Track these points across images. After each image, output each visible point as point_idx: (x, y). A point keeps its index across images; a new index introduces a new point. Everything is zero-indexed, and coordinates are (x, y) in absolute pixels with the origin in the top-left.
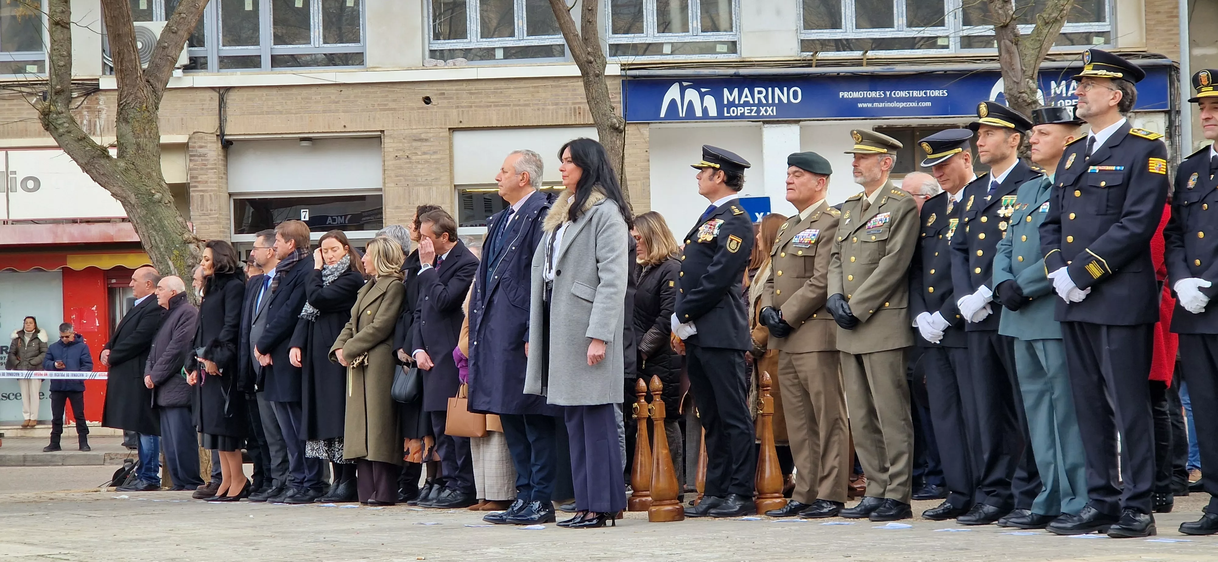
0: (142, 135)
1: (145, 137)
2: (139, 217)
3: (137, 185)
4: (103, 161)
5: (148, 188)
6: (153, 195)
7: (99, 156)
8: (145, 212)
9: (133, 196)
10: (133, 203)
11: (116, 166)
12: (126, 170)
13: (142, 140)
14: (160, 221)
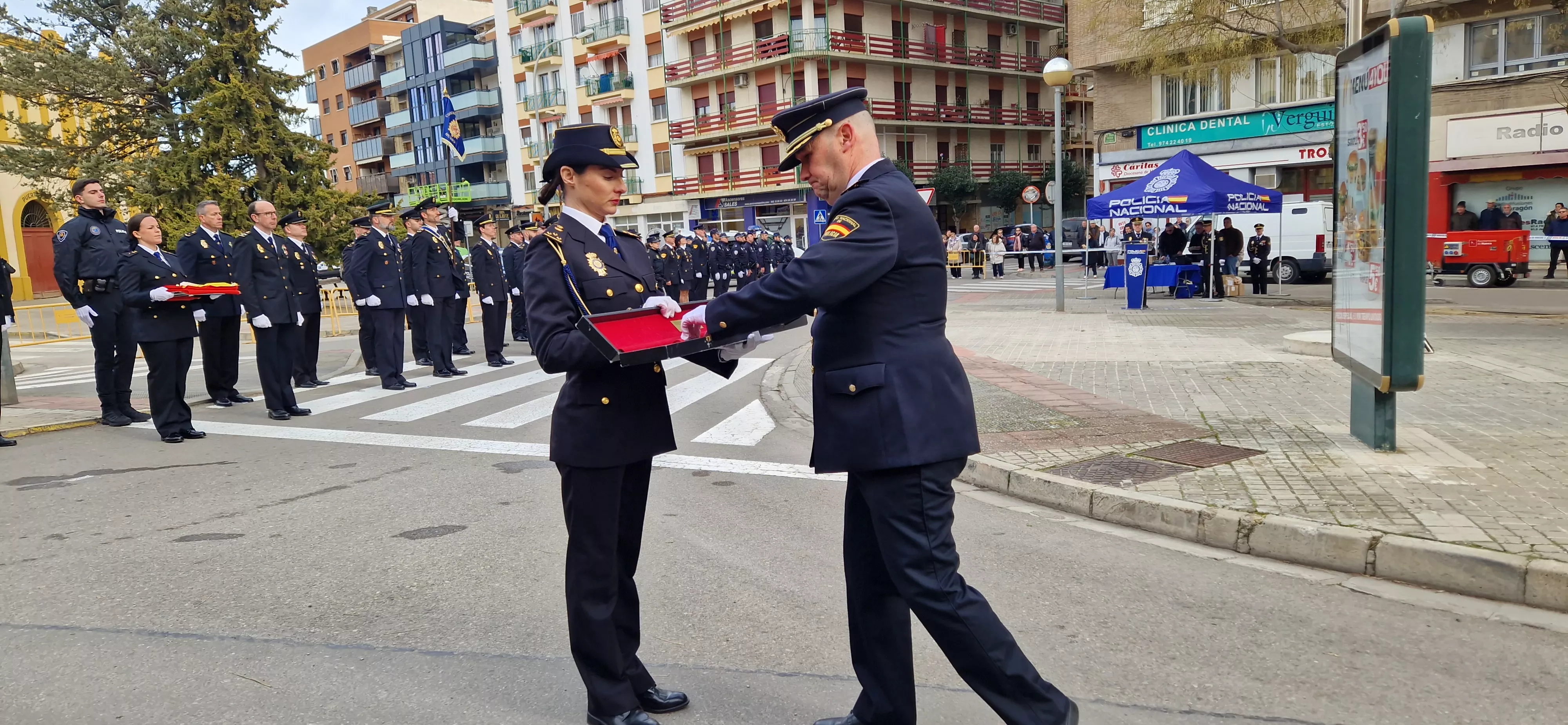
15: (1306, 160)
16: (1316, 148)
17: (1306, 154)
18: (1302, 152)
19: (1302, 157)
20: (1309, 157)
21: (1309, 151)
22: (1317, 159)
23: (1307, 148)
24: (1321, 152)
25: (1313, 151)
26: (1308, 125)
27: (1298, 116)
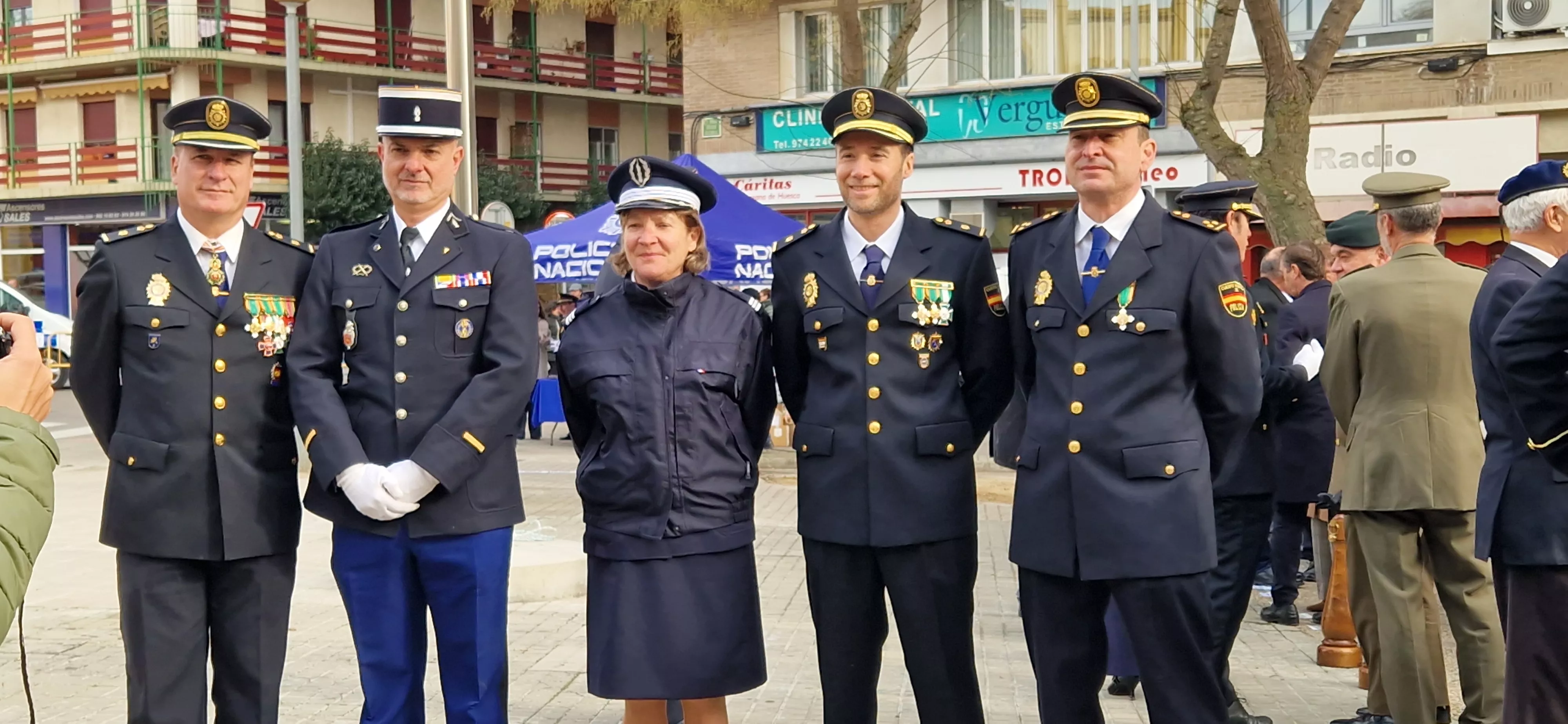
0: (1286, 130)
1: (1289, 131)
2: (1272, 221)
3: (1269, 185)
4: (1235, 161)
5: (1282, 189)
6: (1286, 196)
7: (1232, 156)
8: (1276, 215)
9: (1265, 198)
10: (1265, 204)
11: (1250, 165)
12: (1260, 169)
13: (1285, 136)
14: (1292, 225)
15: (1031, 189)
16: (1045, 168)
17: (1029, 177)
18: (1024, 173)
19: (1024, 183)
20: (1034, 183)
21: (1035, 172)
22: (1045, 189)
23: (1031, 167)
24: (1054, 177)
25: (1040, 172)
26: (1034, 125)
27: (1017, 105)
